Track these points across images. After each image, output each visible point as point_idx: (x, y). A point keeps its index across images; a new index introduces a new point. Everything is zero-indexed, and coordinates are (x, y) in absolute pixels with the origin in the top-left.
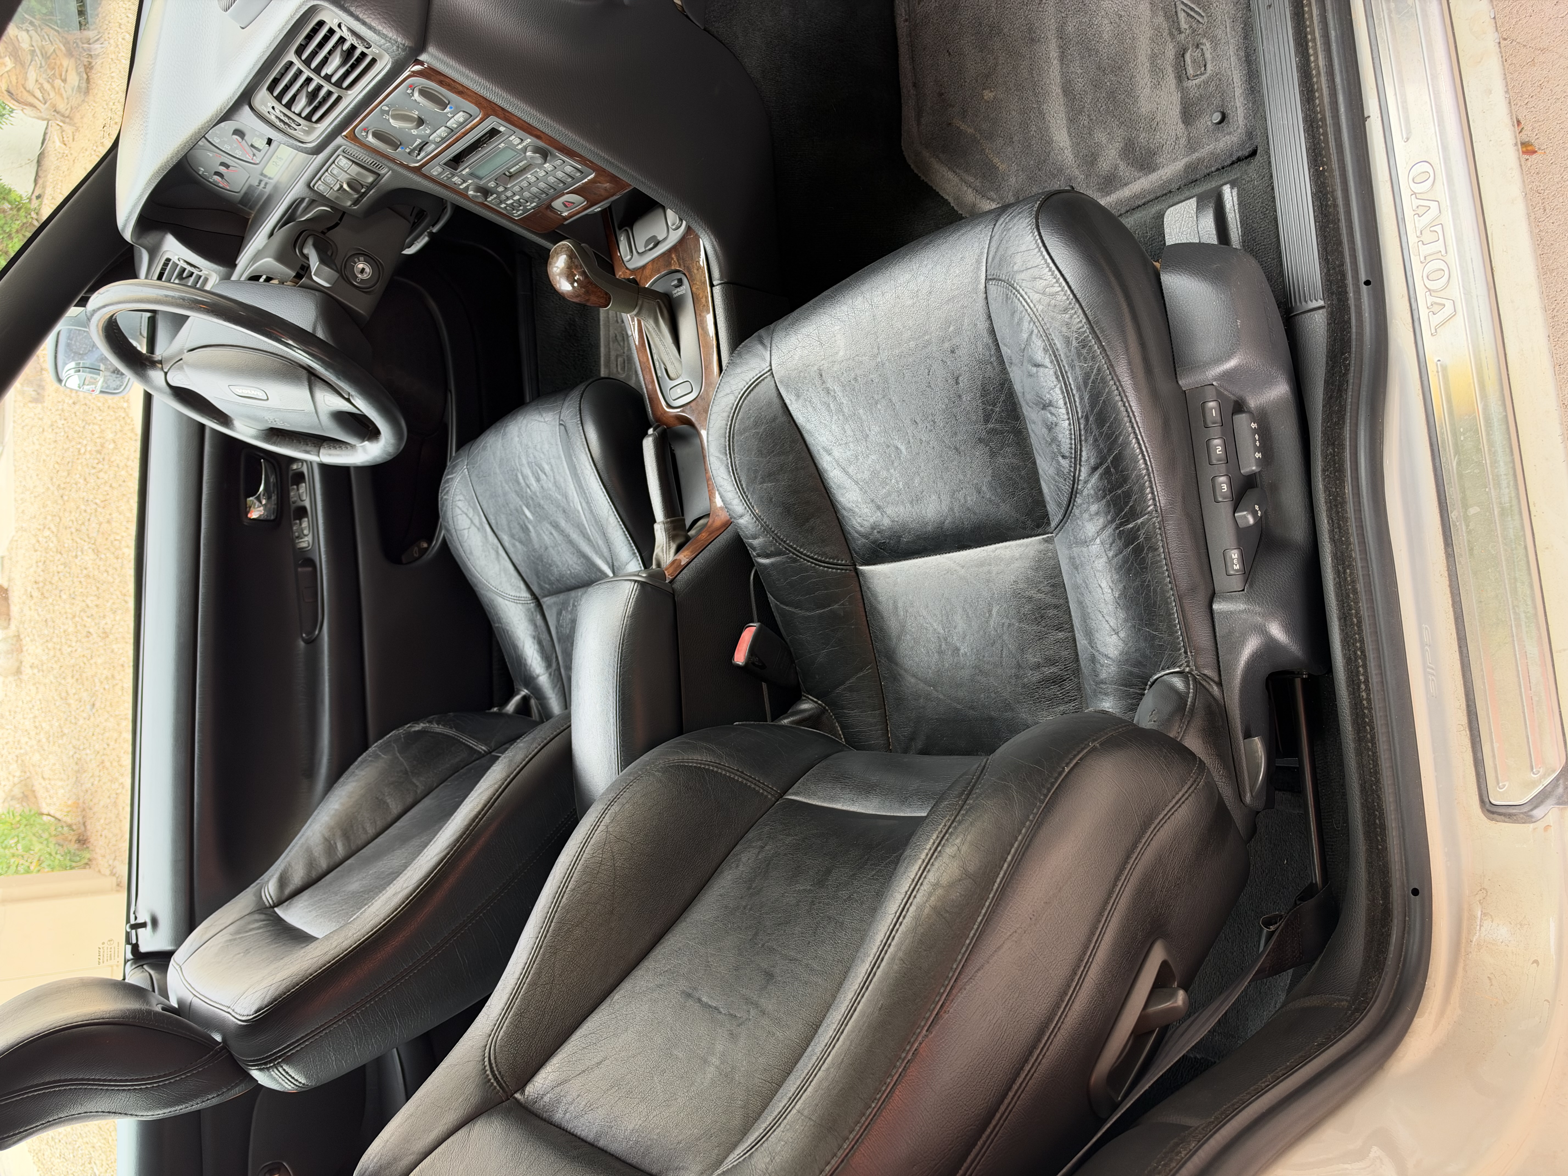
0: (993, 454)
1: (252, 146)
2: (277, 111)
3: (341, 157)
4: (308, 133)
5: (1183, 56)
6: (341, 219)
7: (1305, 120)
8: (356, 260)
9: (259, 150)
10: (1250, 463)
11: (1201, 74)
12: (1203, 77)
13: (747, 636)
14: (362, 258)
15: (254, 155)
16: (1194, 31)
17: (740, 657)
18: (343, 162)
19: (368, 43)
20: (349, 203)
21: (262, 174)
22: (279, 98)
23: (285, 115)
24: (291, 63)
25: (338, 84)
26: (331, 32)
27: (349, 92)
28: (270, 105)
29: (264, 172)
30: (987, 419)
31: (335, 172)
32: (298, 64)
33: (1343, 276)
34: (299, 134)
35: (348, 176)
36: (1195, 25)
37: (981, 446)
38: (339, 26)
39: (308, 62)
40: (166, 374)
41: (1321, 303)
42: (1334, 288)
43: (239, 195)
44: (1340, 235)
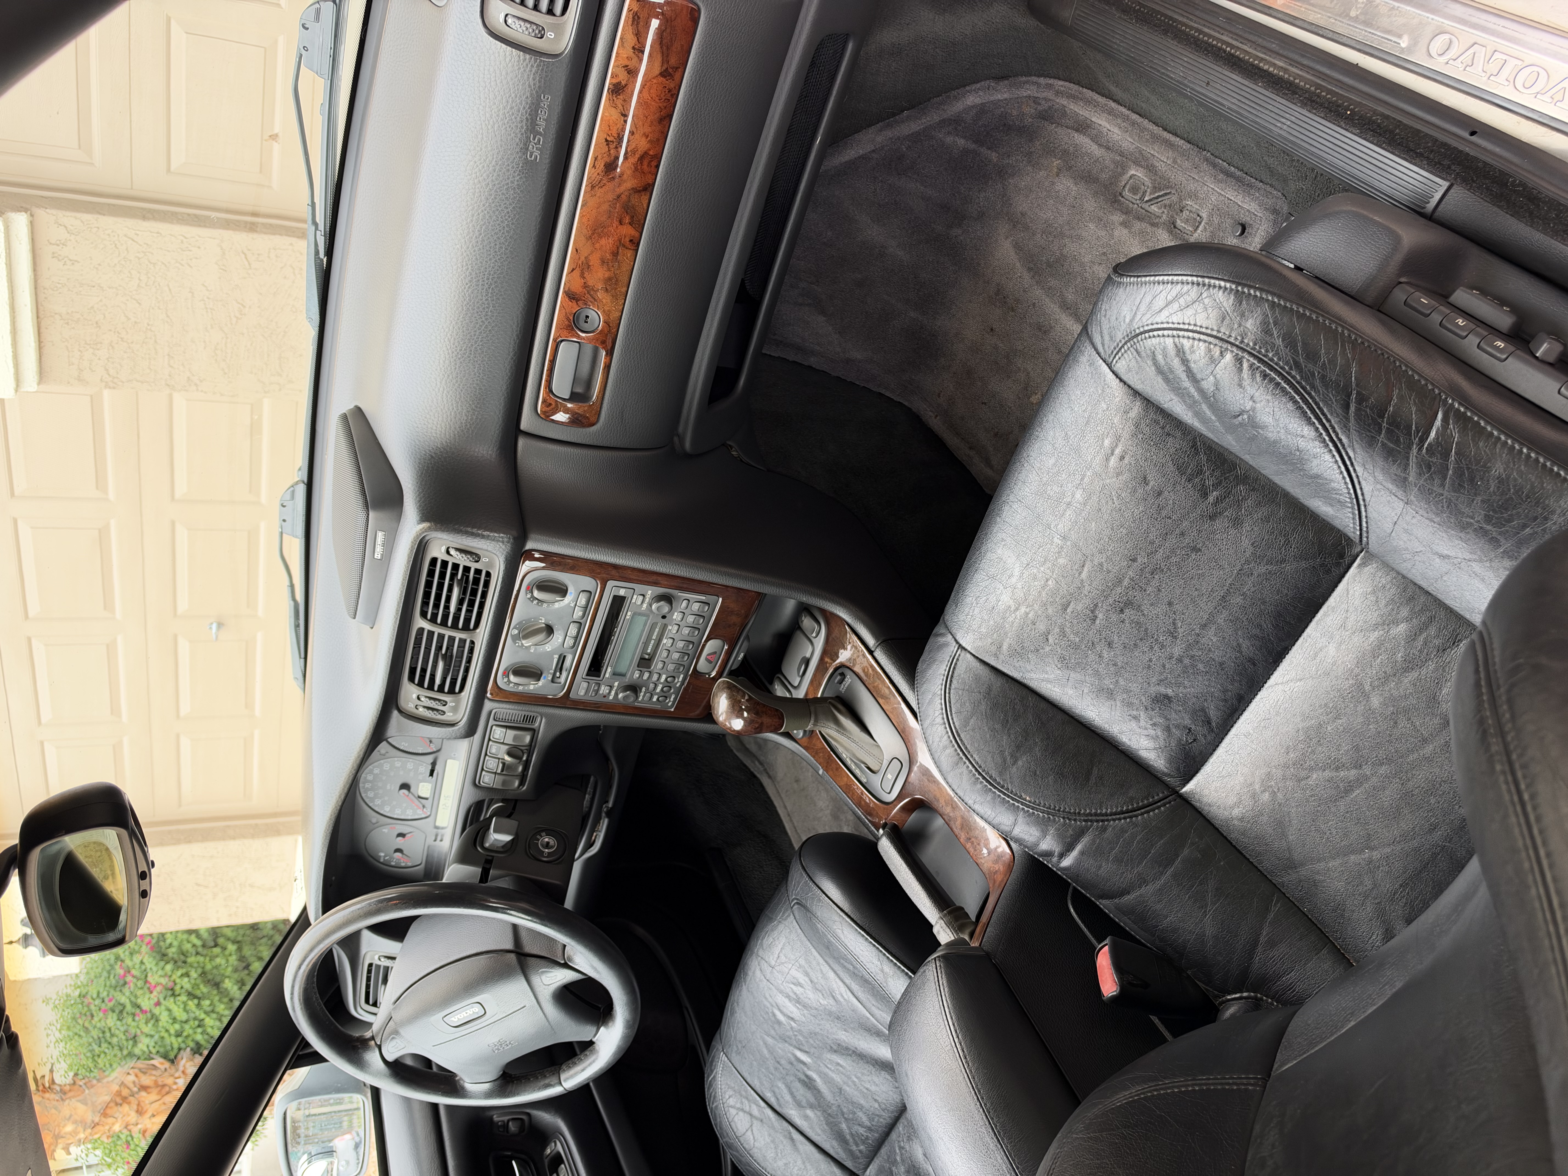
0: (1237, 522)
1: (419, 797)
2: (423, 699)
3: (494, 727)
4: (455, 709)
5: (1175, 227)
6: (514, 809)
7: (1304, 105)
8: (538, 837)
9: (427, 799)
10: (1504, 320)
11: (1200, 223)
12: (1203, 224)
13: (1104, 961)
14: (543, 834)
15: (424, 806)
16: (1170, 206)
17: (1109, 986)
18: (498, 733)
19: (477, 555)
20: (517, 783)
21: (437, 828)
22: (421, 684)
23: (430, 698)
24: (421, 630)
25: (466, 628)
26: (445, 564)
27: (478, 631)
28: (415, 696)
29: (437, 824)
30: (1204, 494)
31: (494, 751)
32: (427, 626)
33: (1444, 145)
34: (449, 716)
35: (507, 747)
36: (1167, 202)
37: (1218, 524)
38: (448, 552)
39: (433, 620)
40: (380, 1047)
41: (1445, 184)
42: (1446, 162)
43: (423, 866)
44: (1411, 127)
